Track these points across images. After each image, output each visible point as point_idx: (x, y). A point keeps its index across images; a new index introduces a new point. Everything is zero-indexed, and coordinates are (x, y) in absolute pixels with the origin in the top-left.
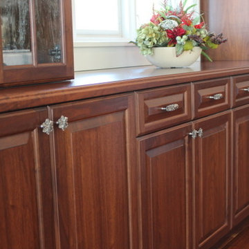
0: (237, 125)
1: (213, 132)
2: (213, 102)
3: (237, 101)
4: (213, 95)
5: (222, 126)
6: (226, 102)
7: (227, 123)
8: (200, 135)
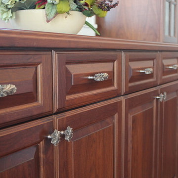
0: (130, 117)
1: (93, 130)
2: (93, 84)
3: (130, 85)
4: (93, 75)
5: (108, 120)
6: (115, 87)
7: (116, 116)
8: (67, 138)
